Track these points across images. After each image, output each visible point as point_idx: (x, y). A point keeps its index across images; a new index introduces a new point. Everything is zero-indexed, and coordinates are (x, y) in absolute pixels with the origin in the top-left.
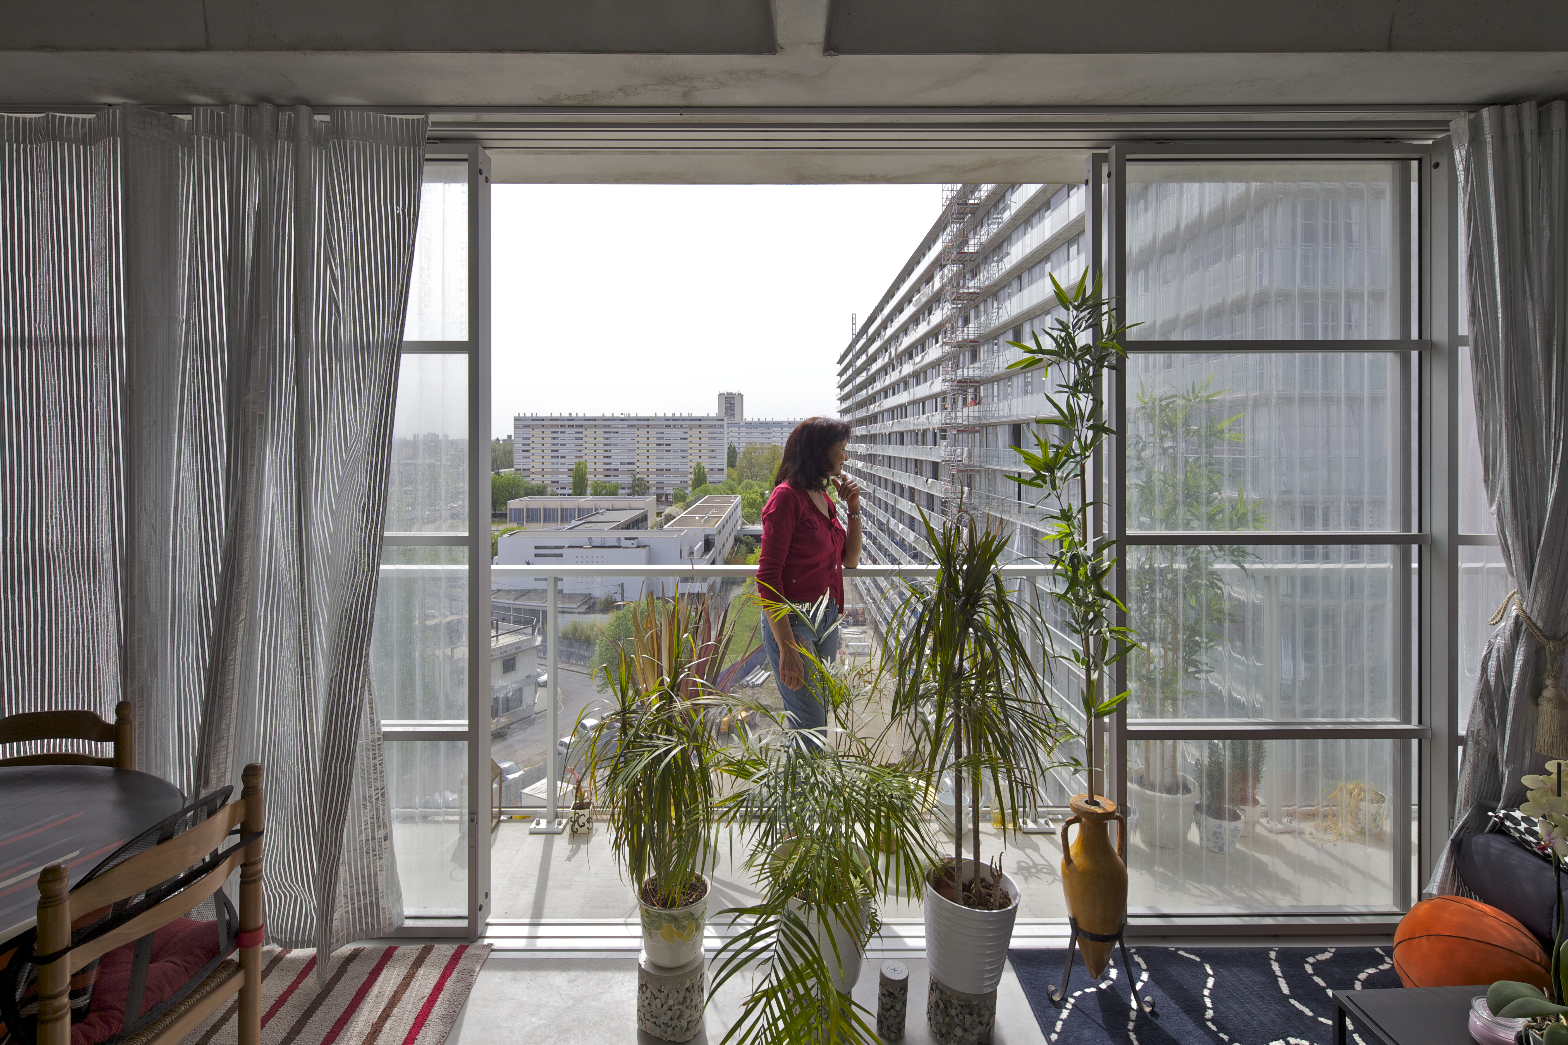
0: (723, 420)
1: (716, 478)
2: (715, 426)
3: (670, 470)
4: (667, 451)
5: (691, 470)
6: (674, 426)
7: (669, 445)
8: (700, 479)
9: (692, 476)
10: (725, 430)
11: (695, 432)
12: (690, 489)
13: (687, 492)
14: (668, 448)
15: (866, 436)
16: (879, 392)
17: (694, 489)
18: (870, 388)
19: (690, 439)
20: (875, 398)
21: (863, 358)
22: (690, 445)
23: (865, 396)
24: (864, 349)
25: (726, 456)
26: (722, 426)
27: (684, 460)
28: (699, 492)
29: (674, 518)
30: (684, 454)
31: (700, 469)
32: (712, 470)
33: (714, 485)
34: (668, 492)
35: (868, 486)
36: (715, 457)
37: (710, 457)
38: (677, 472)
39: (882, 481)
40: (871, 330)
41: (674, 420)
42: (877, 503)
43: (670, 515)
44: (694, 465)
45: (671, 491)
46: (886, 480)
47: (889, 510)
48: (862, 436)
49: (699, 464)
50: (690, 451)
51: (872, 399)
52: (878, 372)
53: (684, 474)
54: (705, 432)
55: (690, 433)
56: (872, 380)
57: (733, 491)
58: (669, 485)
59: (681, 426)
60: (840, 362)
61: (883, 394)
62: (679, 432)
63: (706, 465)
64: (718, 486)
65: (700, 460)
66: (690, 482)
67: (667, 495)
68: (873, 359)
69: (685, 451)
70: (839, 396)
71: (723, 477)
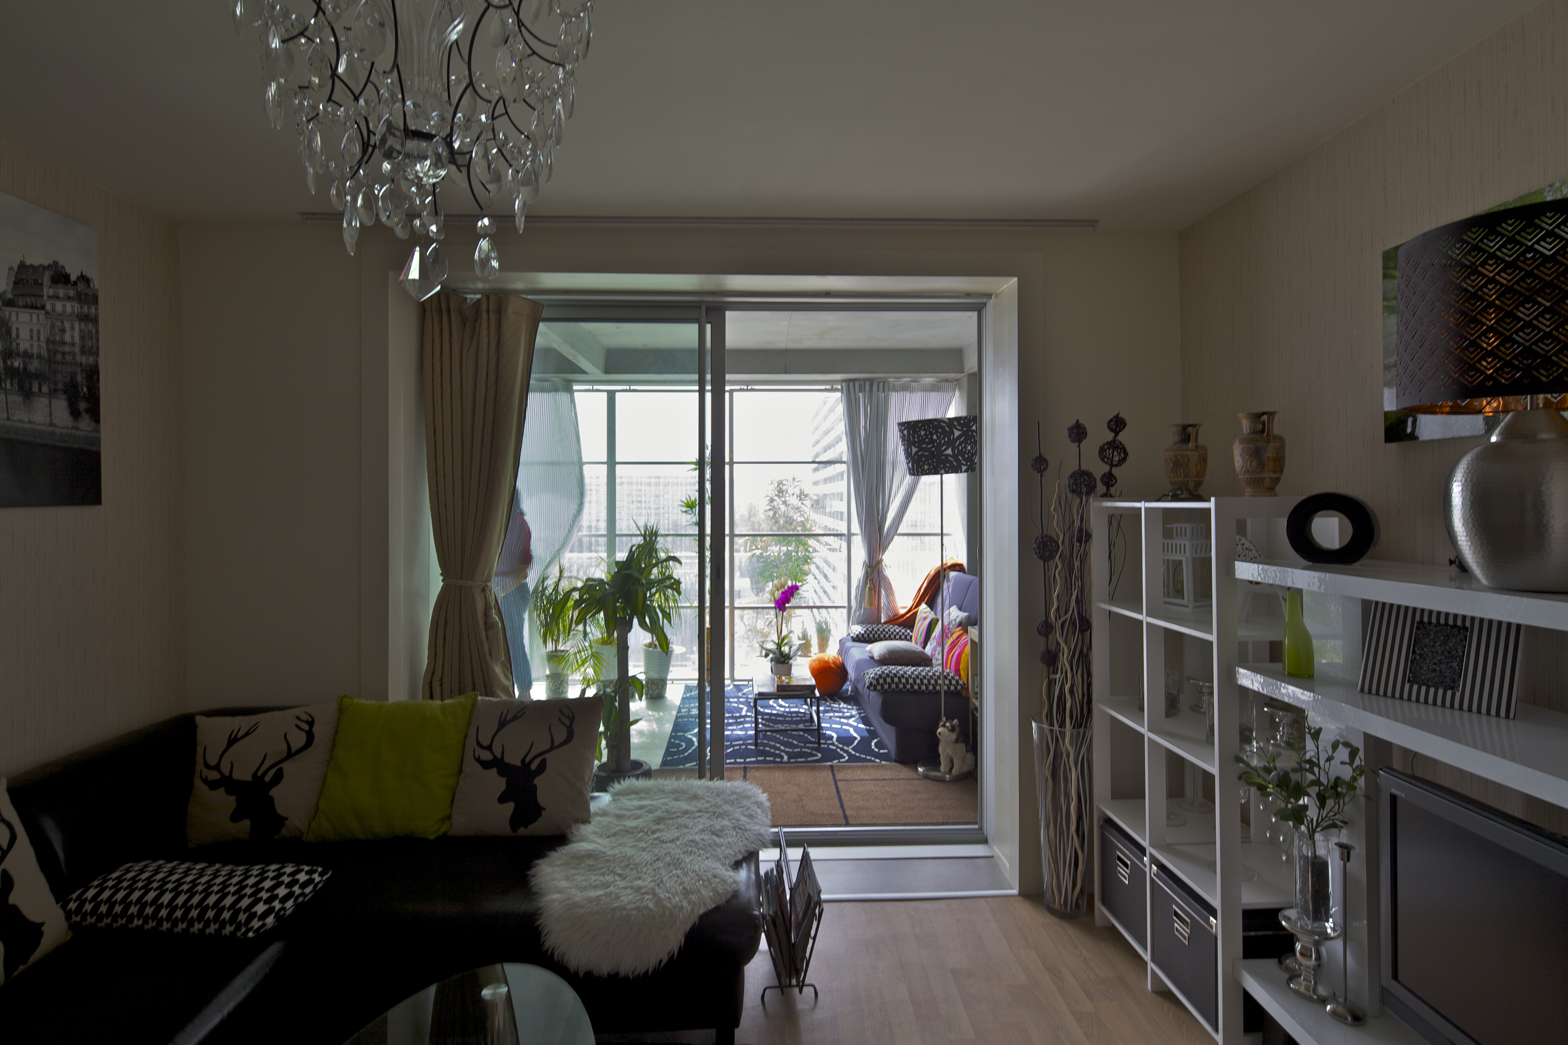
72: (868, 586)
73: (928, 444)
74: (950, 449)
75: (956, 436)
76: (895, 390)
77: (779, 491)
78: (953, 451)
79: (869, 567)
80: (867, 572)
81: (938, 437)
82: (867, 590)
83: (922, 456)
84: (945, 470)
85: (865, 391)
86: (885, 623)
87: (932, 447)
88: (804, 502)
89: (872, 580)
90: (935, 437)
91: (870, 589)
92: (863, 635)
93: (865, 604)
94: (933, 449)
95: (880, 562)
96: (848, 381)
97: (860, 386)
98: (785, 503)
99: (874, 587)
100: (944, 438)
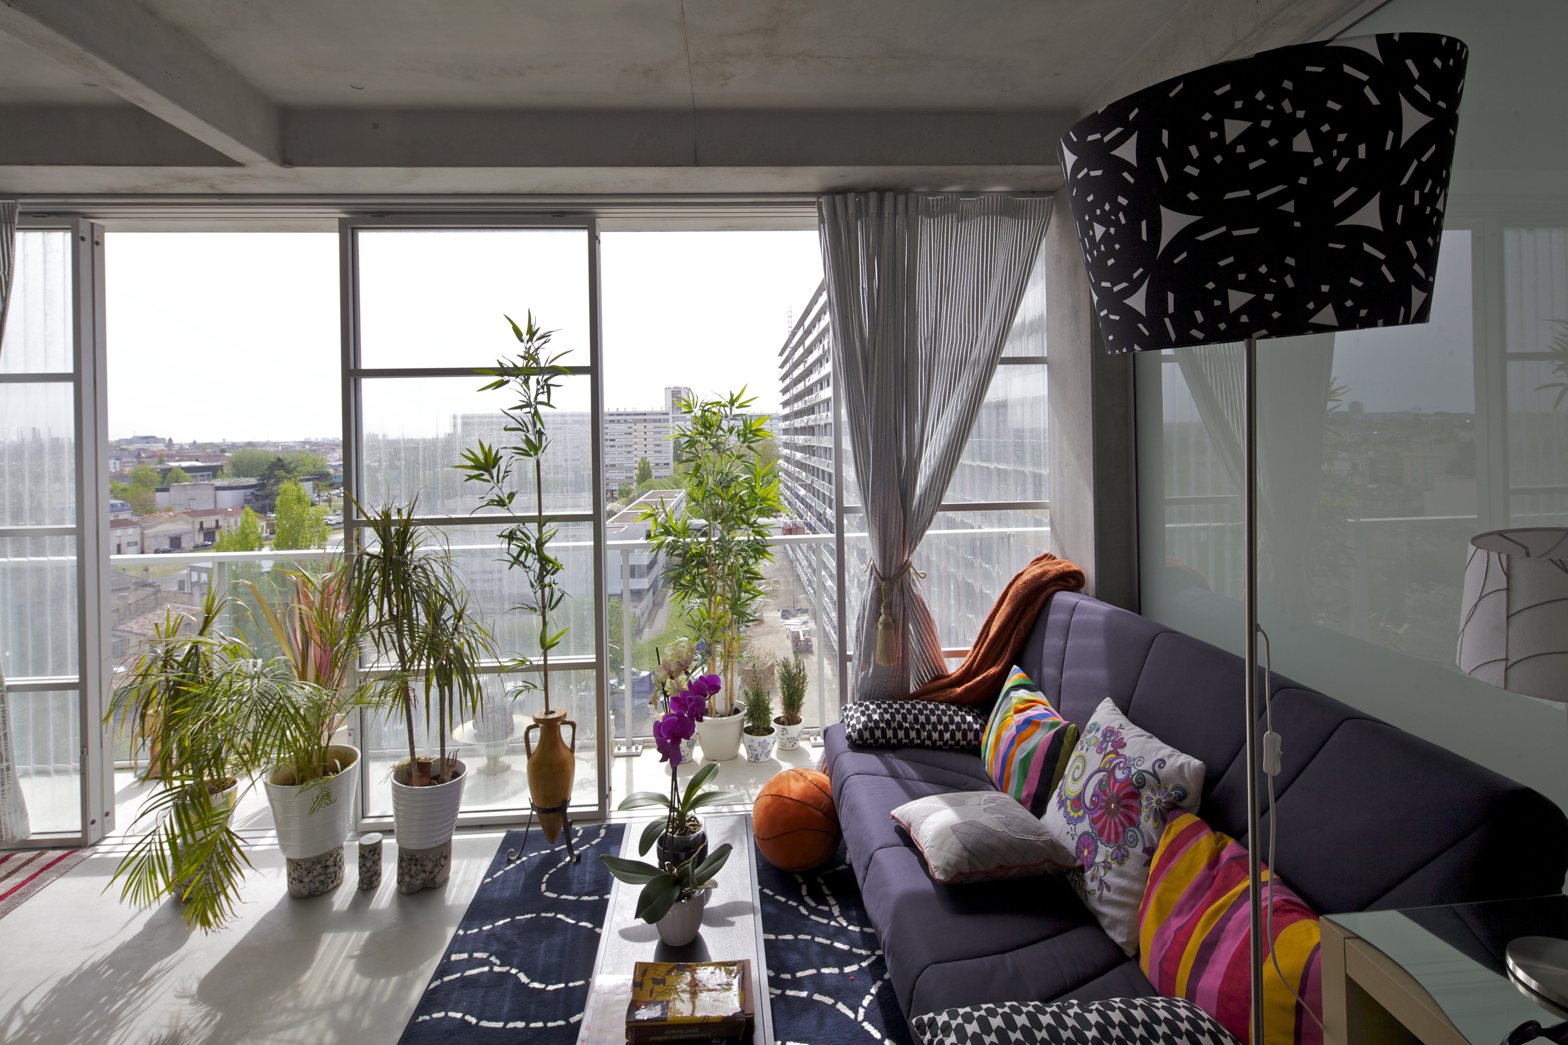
0: (668, 414)
1: (662, 472)
2: (660, 420)
3: (614, 465)
4: (611, 446)
5: (637, 465)
6: (618, 421)
7: (613, 440)
8: (645, 474)
9: (637, 472)
10: (671, 424)
11: (640, 426)
12: (635, 484)
13: (632, 487)
14: (612, 443)
15: (805, 428)
16: (815, 384)
17: (639, 483)
18: (807, 380)
19: (635, 434)
20: (812, 390)
21: (801, 351)
22: (635, 440)
23: (803, 388)
24: (801, 342)
25: (672, 451)
26: (667, 421)
27: (629, 455)
28: (643, 487)
29: (616, 514)
30: (629, 449)
31: (645, 464)
32: (658, 464)
33: (659, 480)
34: (613, 488)
35: (807, 477)
36: (660, 452)
37: (656, 452)
38: (622, 468)
39: (820, 472)
40: (807, 323)
41: (618, 415)
42: (816, 494)
43: (612, 511)
44: (639, 459)
45: (615, 487)
46: (823, 471)
47: (827, 501)
48: (802, 428)
49: (644, 460)
50: (635, 446)
51: (809, 391)
52: (814, 364)
53: (630, 469)
54: (650, 426)
55: (635, 427)
56: (809, 372)
57: (678, 485)
58: (614, 481)
59: (626, 421)
60: (781, 354)
61: (819, 386)
62: (623, 427)
63: (652, 460)
64: (662, 480)
65: (645, 455)
66: (635, 478)
67: (612, 491)
68: (809, 351)
69: (630, 446)
70: (781, 389)
71: (668, 472)
72: (881, 619)
73: (1259, 181)
74: (1374, 204)
75: (1407, 133)
76: (929, 214)
77: (704, 425)
78: (1387, 213)
79: (883, 579)
80: (878, 589)
81: (1321, 143)
82: (880, 627)
83: (1223, 245)
84: (1340, 311)
85: (867, 215)
86: (917, 696)
87: (1281, 198)
88: (753, 445)
89: (889, 606)
90: (1302, 143)
91: (886, 625)
92: (872, 731)
93: (877, 657)
94: (1289, 207)
95: (905, 567)
96: (833, 192)
97: (858, 205)
98: (716, 446)
99: (894, 621)
100: (1349, 149)
